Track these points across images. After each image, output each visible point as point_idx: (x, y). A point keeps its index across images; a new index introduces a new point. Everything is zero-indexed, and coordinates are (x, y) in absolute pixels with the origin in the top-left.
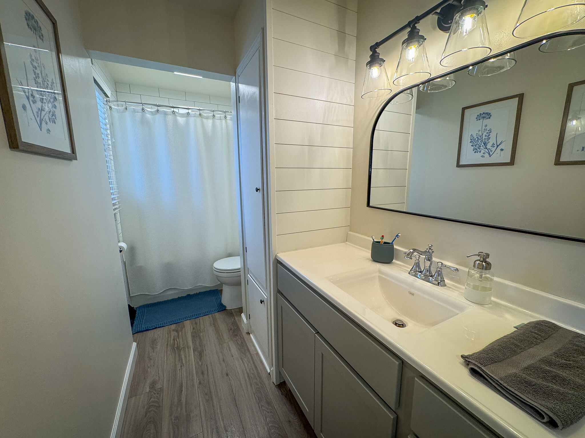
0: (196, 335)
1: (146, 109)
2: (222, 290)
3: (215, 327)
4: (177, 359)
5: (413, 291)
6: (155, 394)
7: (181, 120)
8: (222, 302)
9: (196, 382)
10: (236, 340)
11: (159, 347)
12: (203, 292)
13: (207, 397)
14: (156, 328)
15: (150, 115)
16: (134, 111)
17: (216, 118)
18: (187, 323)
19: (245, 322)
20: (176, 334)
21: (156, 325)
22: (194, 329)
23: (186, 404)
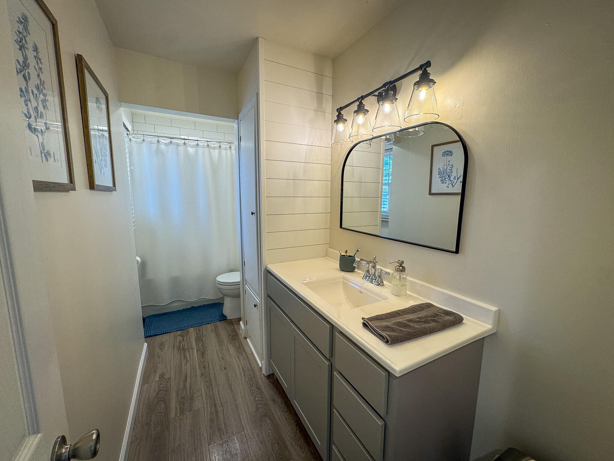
0: (199, 339)
1: (161, 140)
2: (223, 303)
3: (216, 333)
4: (183, 357)
5: (362, 290)
6: (164, 382)
7: (191, 150)
8: (224, 313)
9: (199, 373)
10: (234, 343)
11: (166, 347)
12: (206, 305)
13: (208, 384)
14: (164, 334)
15: (164, 146)
16: (151, 143)
17: (222, 148)
18: (191, 330)
19: (243, 328)
20: (182, 338)
21: (164, 331)
22: (197, 334)
23: (190, 390)
